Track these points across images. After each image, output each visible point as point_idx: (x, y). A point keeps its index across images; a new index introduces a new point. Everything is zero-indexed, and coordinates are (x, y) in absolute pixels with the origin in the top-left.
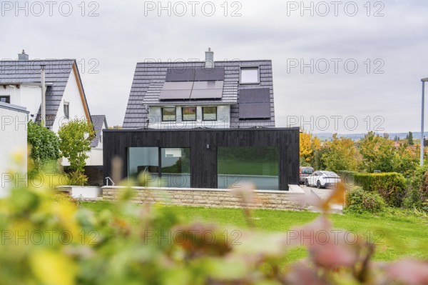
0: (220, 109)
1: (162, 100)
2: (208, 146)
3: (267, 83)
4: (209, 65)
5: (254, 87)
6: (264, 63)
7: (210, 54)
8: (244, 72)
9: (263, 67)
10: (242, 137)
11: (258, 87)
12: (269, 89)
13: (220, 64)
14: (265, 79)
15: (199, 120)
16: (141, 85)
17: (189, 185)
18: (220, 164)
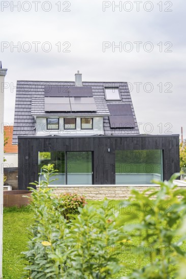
0: (96, 119)
1: (47, 112)
2: (109, 150)
3: (127, 100)
4: (79, 84)
5: (117, 103)
6: (123, 84)
7: (78, 75)
8: (107, 91)
9: (122, 87)
10: (135, 142)
11: (121, 103)
12: (130, 104)
13: (87, 84)
14: (125, 97)
15: (78, 129)
16: (24, 99)
17: (91, 182)
18: (117, 165)
